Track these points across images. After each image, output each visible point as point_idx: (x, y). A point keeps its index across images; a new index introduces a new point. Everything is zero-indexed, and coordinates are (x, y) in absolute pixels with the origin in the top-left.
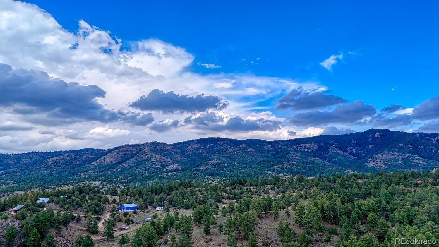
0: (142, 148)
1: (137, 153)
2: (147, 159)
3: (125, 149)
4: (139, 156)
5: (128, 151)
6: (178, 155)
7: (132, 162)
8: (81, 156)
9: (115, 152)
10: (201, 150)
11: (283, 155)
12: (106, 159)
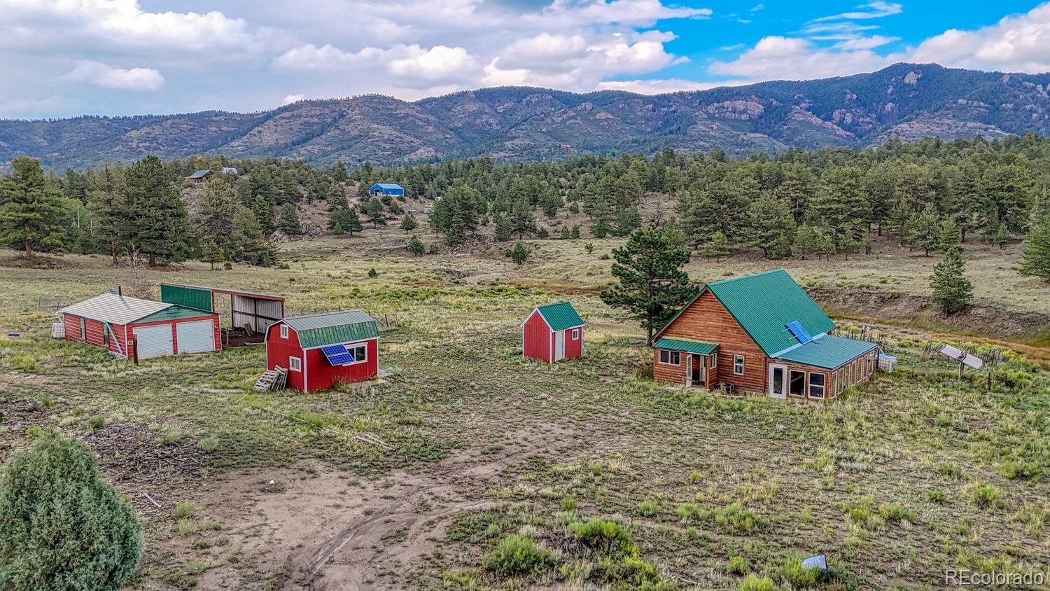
0: (344, 109)
1: (335, 120)
2: (360, 136)
3: (304, 111)
4: (341, 127)
5: (312, 116)
6: (431, 129)
7: (326, 141)
8: (203, 128)
9: (282, 118)
10: (485, 118)
11: (679, 129)
12: (264, 134)
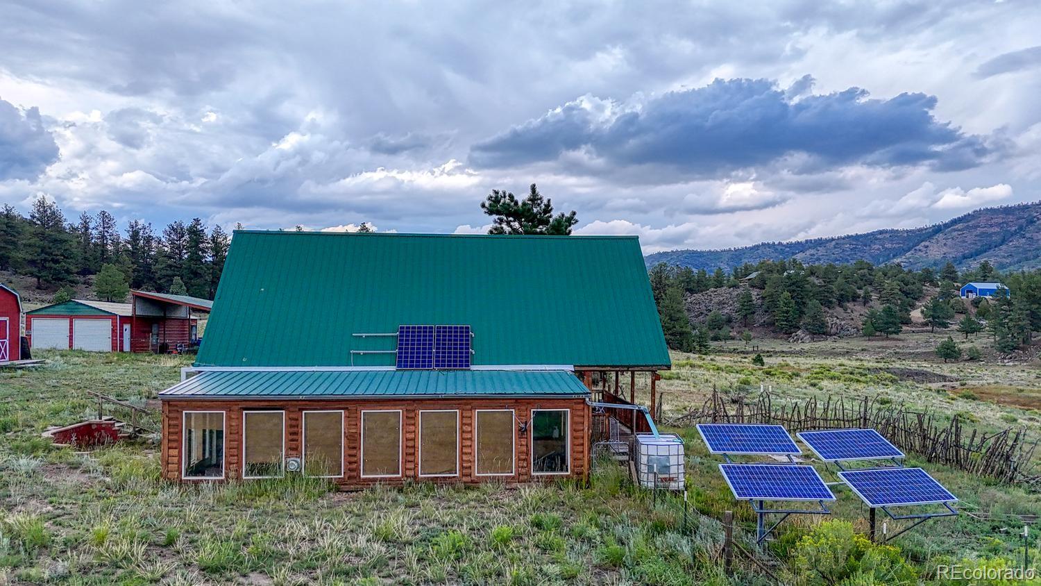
0: (1035, 214)
1: (1021, 228)
3: (982, 221)
4: (1028, 235)
5: (991, 226)
7: (1005, 252)
8: (866, 246)
9: (955, 230)
12: (931, 248)
